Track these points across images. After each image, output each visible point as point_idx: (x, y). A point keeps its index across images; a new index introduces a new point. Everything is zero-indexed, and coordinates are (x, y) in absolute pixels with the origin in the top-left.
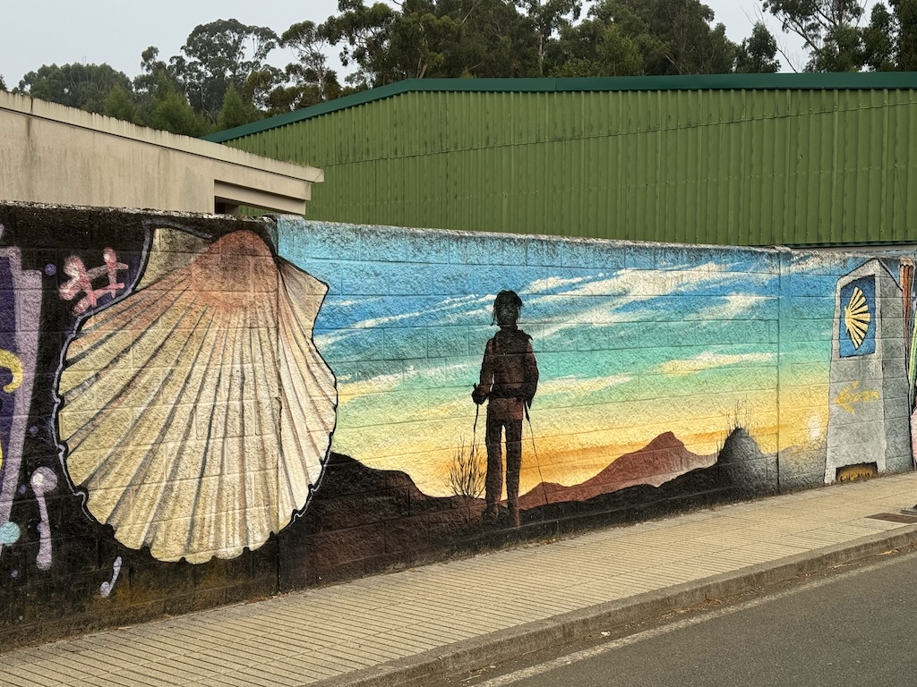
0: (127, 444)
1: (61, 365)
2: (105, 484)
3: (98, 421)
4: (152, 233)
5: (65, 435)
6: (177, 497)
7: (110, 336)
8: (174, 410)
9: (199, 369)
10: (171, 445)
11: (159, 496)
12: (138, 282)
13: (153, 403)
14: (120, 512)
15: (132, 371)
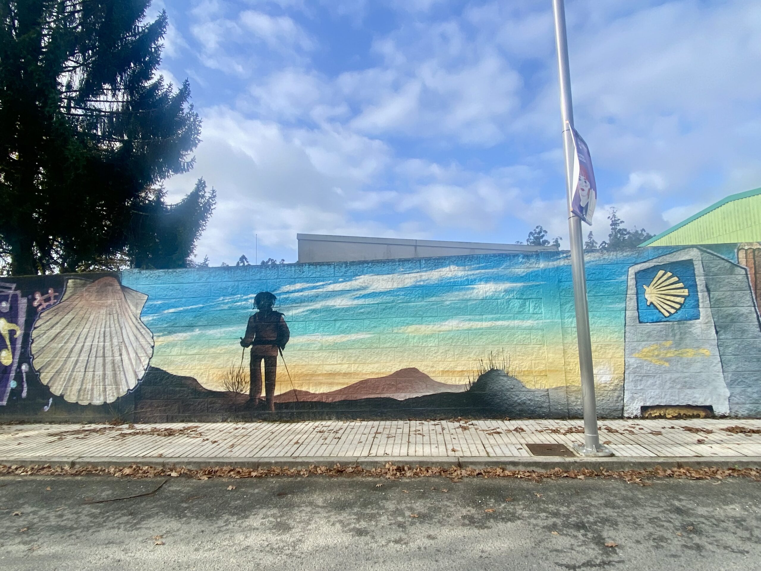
0: (56, 357)
1: (33, 329)
2: (47, 371)
3: (45, 349)
4: (67, 282)
5: (33, 353)
6: (74, 378)
7: (50, 319)
8: (75, 346)
9: (85, 330)
10: (73, 359)
11: (67, 377)
12: (61, 299)
13: (66, 343)
14: (52, 382)
15: (58, 331)
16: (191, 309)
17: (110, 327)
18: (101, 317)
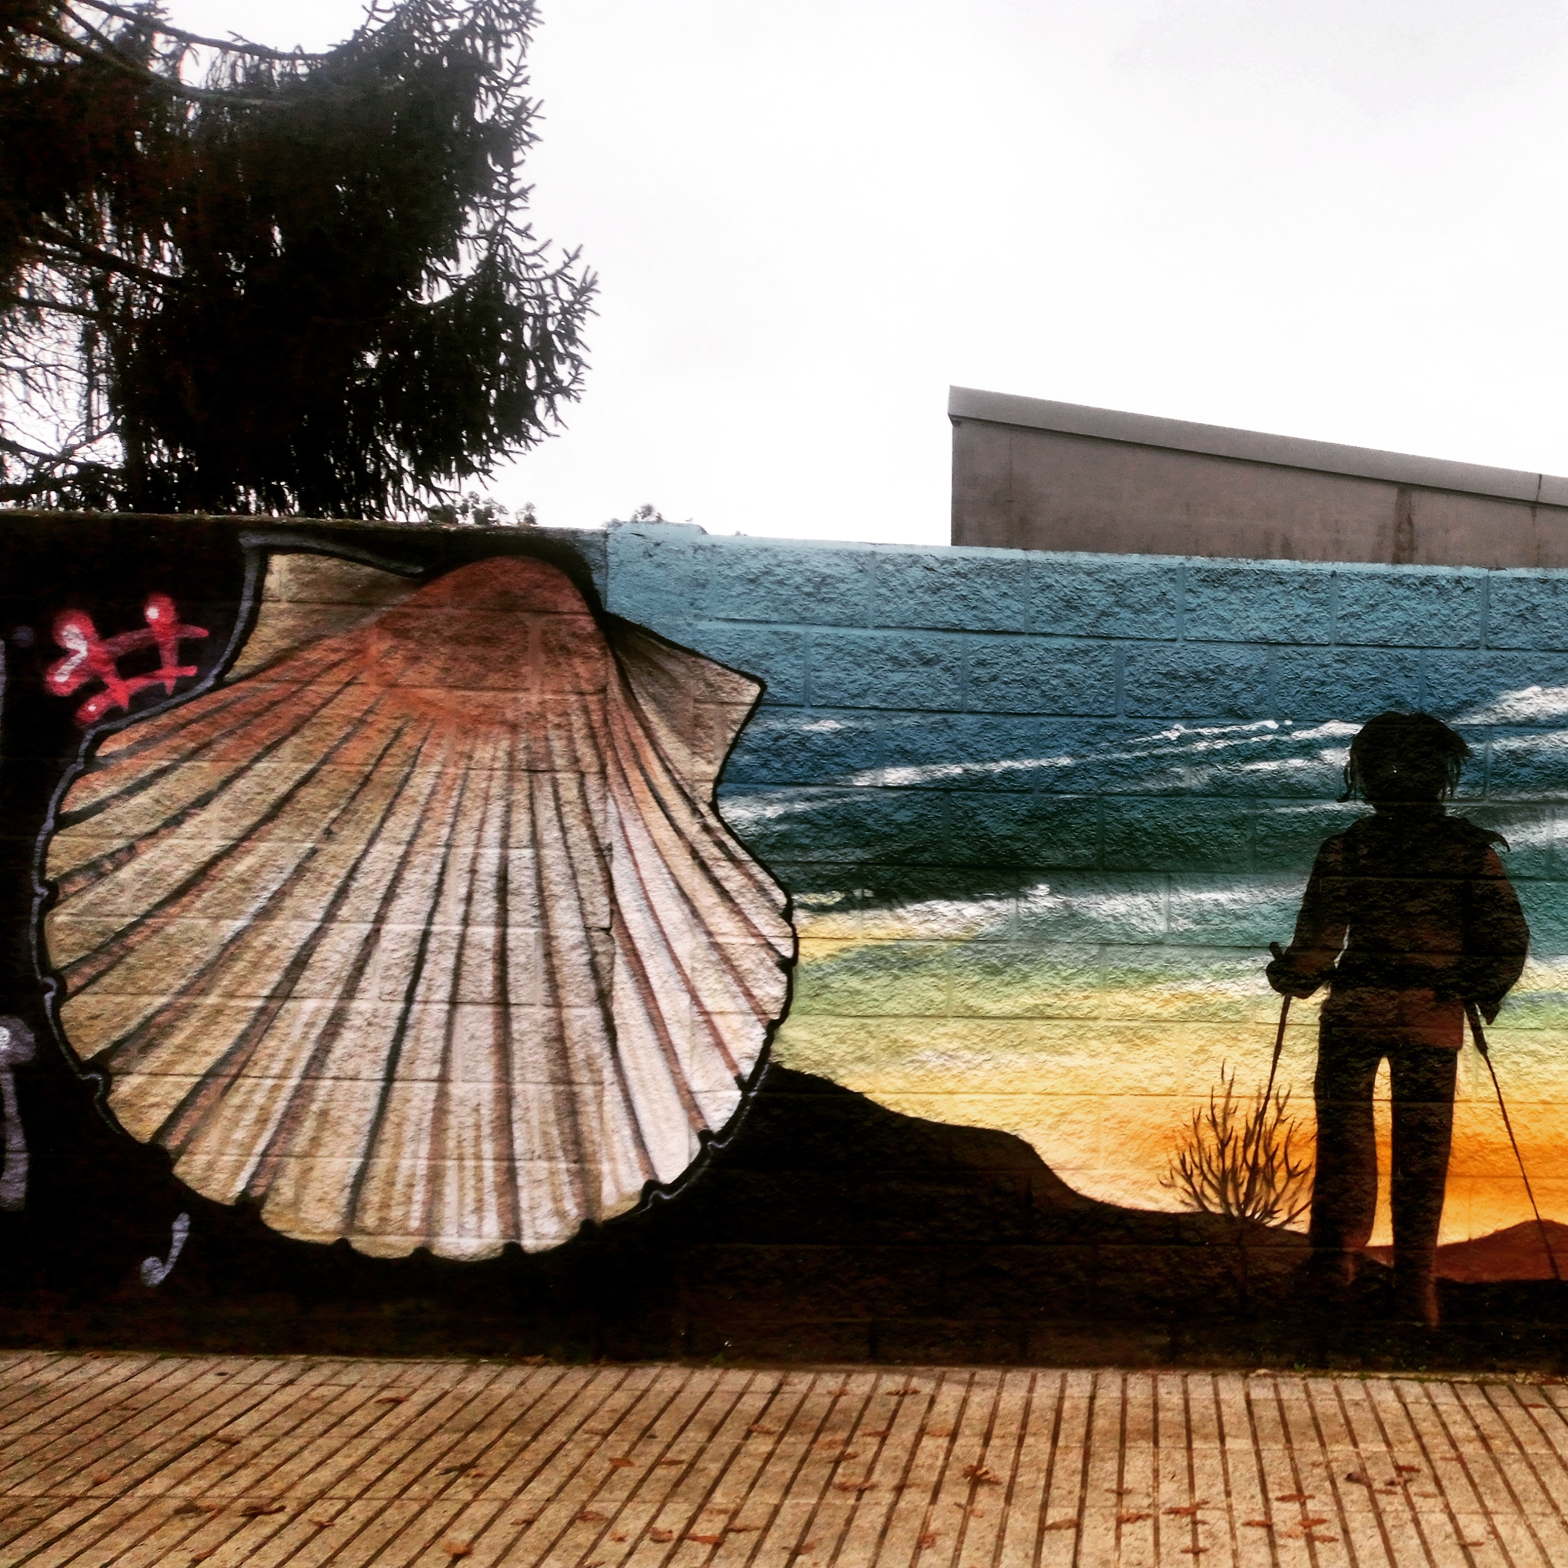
0: (204, 992)
1: (50, 824)
2: (152, 1062)
3: (134, 939)
4: (264, 569)
5: (60, 960)
6: (324, 1114)
7: (162, 772)
8: (319, 933)
9: (384, 855)
10: (310, 1005)
11: (280, 1106)
12: (229, 665)
13: (265, 914)
14: (184, 1126)
15: (215, 845)
16: (1009, 774)
17: (535, 842)
18: (478, 780)
